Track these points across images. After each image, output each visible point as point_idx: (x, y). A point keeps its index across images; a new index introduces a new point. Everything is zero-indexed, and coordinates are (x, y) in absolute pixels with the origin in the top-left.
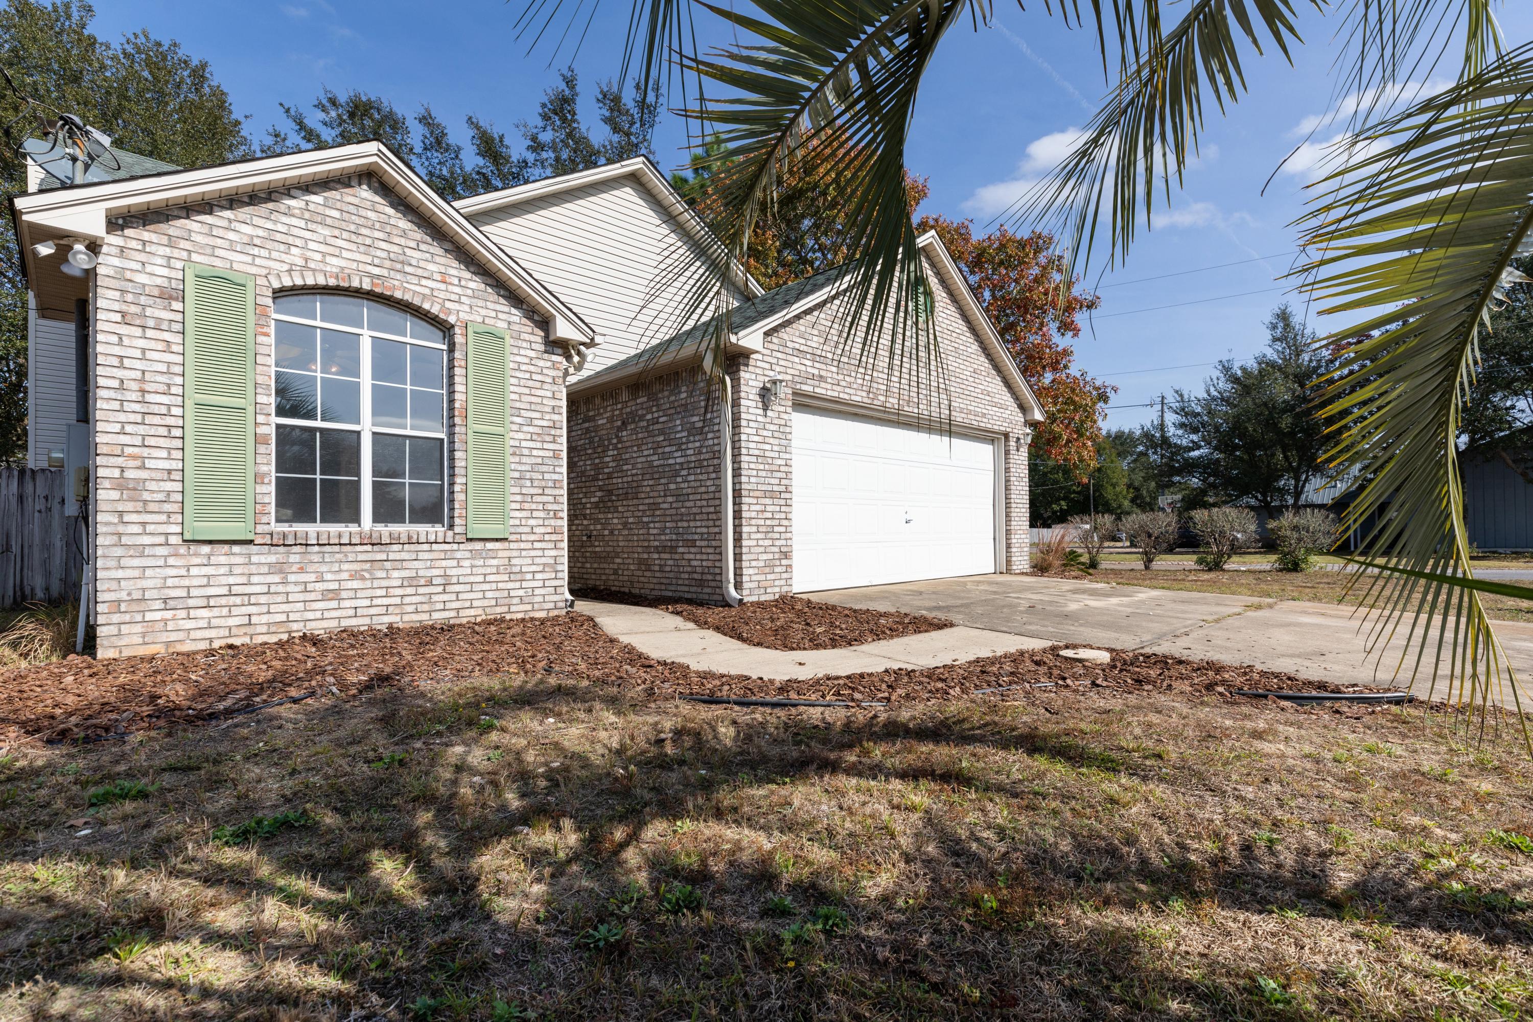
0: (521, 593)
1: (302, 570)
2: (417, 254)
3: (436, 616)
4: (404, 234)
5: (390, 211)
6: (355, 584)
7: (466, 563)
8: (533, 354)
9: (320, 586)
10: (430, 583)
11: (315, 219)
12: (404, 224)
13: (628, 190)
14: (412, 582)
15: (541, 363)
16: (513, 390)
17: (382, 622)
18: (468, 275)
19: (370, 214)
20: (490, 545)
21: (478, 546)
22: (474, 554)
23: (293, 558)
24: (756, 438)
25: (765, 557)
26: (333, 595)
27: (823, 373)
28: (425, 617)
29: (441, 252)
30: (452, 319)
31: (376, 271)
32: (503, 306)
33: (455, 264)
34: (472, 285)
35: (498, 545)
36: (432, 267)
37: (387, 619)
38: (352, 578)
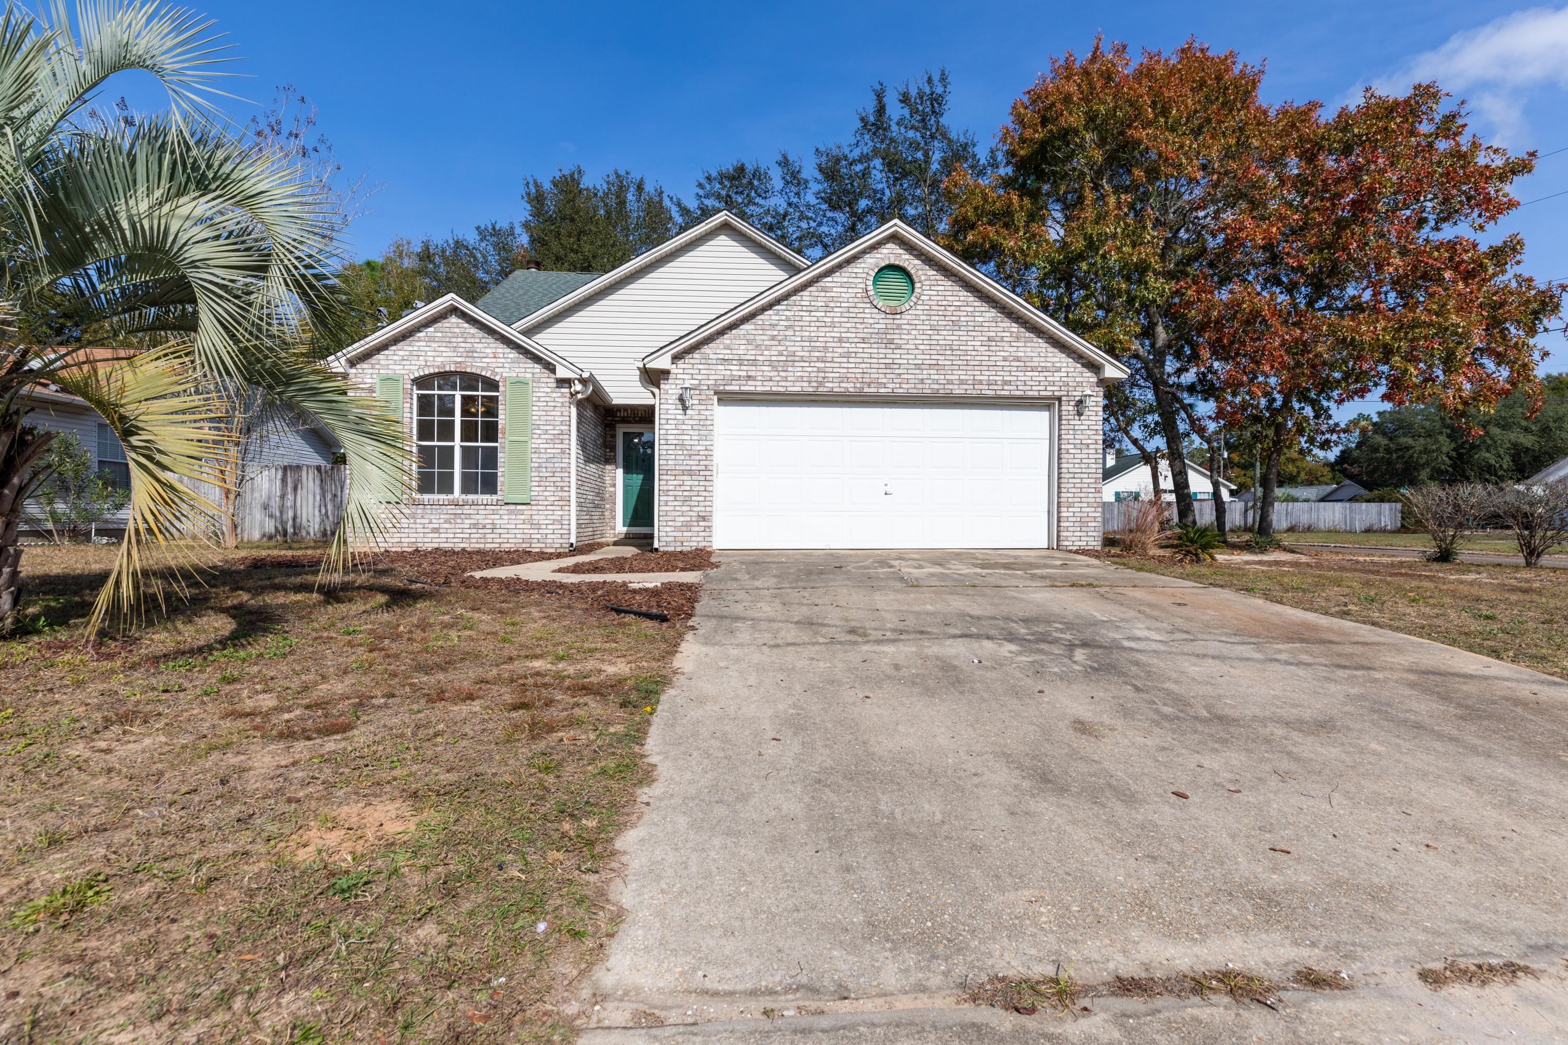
0: (539, 536)
1: (423, 517)
2: (480, 345)
3: (488, 546)
4: (473, 336)
5: (466, 325)
6: (447, 526)
7: (506, 517)
8: (549, 390)
9: (431, 526)
10: (484, 527)
11: (432, 339)
12: (473, 330)
13: (723, 237)
14: (475, 526)
15: (554, 395)
16: (536, 414)
17: (459, 547)
18: (508, 350)
19: (457, 330)
20: (519, 507)
21: (512, 507)
22: (511, 512)
23: (419, 511)
24: (675, 432)
25: (682, 519)
26: (436, 530)
27: (750, 373)
28: (482, 546)
29: (492, 340)
30: (497, 378)
31: (459, 359)
32: (530, 364)
33: (501, 346)
34: (511, 356)
35: (524, 507)
36: (488, 351)
37: (462, 545)
38: (445, 522)
